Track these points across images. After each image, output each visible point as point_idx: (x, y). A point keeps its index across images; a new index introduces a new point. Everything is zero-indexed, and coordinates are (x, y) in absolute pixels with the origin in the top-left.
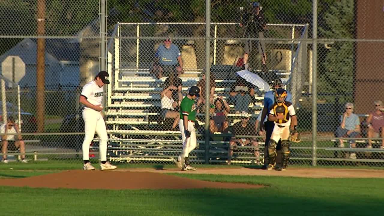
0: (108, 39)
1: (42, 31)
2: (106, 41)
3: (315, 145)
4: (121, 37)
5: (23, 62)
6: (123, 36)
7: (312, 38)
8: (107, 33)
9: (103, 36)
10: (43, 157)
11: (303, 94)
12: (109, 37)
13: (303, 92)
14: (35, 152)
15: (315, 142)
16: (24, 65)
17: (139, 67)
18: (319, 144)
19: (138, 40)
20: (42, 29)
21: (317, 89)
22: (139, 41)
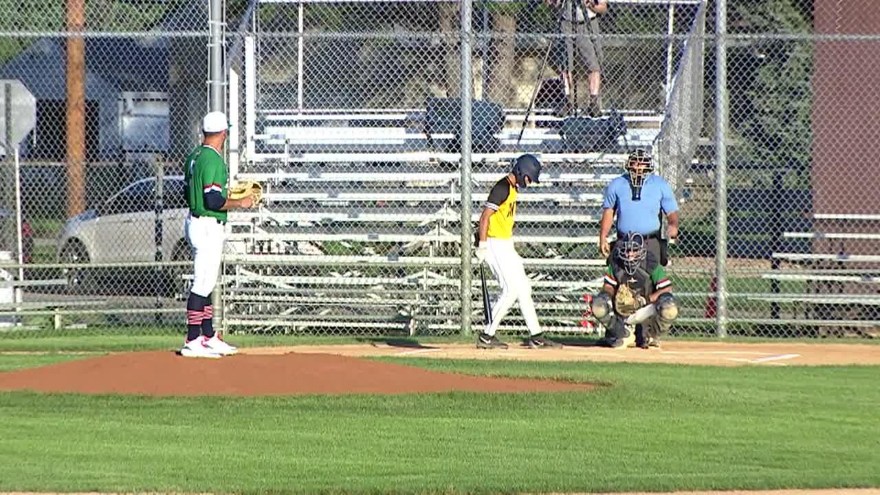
0: (227, 39)
1: (78, 21)
2: (224, 41)
3: (723, 288)
4: (261, 34)
5: (31, 95)
6: (265, 30)
7: (714, 32)
8: (225, 24)
9: (217, 32)
10: (77, 320)
11: (694, 166)
12: (230, 34)
13: (695, 161)
14: (57, 310)
15: (722, 280)
16: (34, 100)
17: (304, 105)
18: (733, 285)
19: (301, 39)
20: (77, 16)
21: (728, 153)
22: (304, 42)
